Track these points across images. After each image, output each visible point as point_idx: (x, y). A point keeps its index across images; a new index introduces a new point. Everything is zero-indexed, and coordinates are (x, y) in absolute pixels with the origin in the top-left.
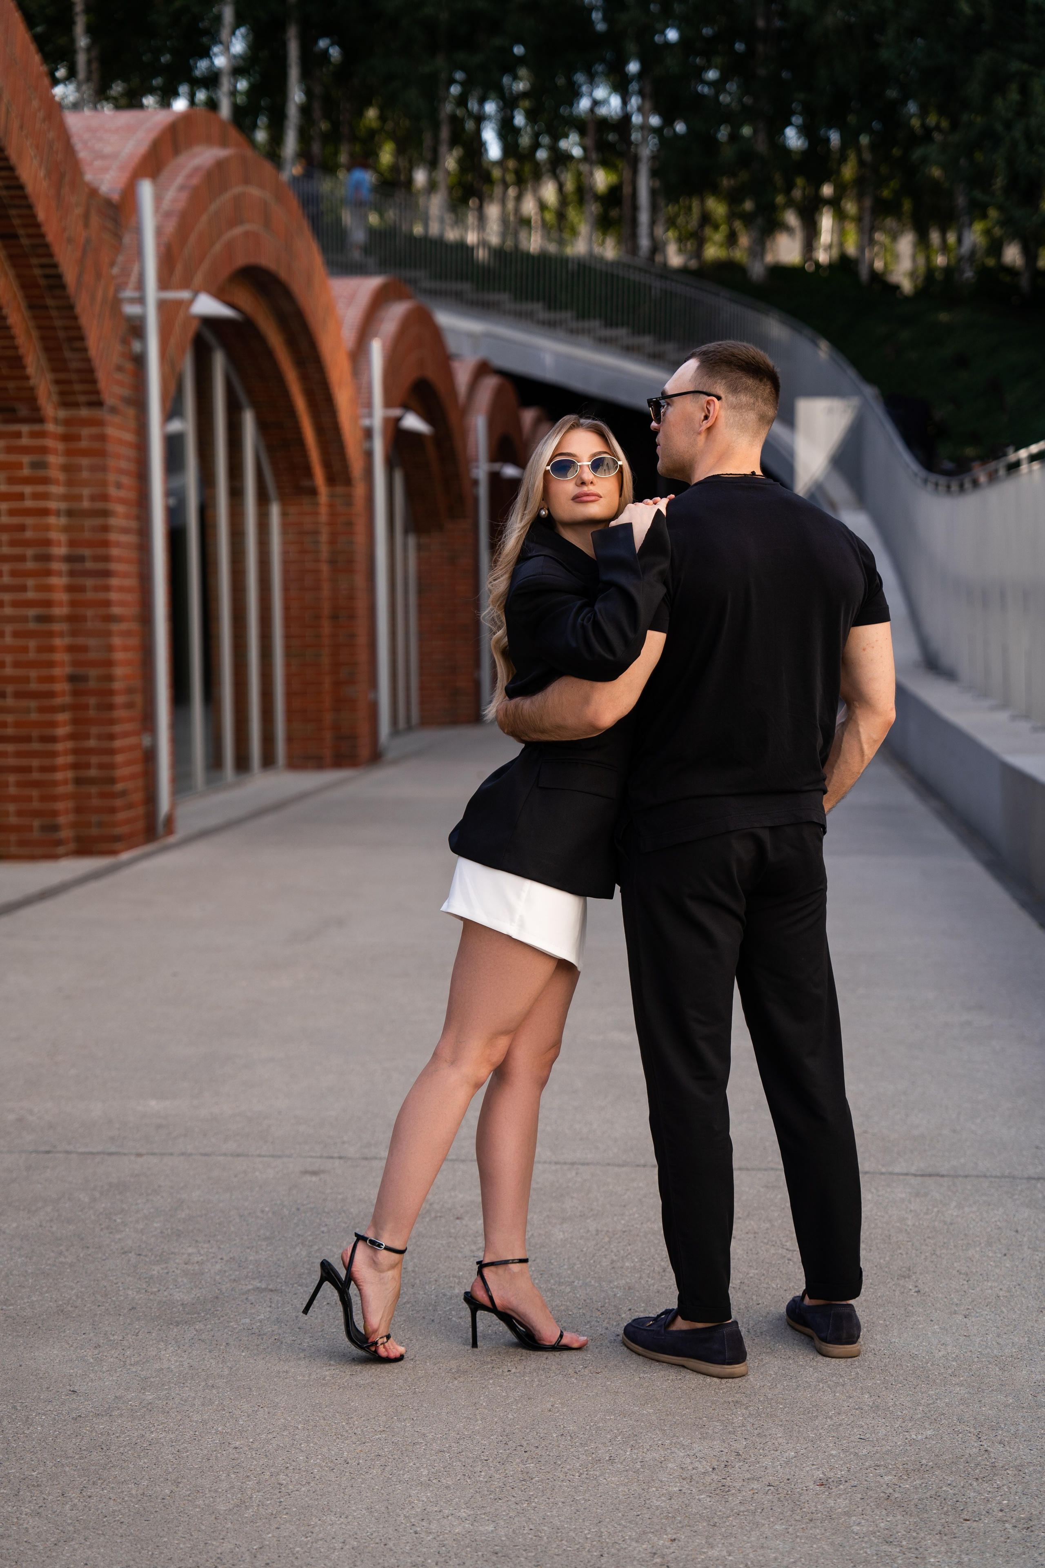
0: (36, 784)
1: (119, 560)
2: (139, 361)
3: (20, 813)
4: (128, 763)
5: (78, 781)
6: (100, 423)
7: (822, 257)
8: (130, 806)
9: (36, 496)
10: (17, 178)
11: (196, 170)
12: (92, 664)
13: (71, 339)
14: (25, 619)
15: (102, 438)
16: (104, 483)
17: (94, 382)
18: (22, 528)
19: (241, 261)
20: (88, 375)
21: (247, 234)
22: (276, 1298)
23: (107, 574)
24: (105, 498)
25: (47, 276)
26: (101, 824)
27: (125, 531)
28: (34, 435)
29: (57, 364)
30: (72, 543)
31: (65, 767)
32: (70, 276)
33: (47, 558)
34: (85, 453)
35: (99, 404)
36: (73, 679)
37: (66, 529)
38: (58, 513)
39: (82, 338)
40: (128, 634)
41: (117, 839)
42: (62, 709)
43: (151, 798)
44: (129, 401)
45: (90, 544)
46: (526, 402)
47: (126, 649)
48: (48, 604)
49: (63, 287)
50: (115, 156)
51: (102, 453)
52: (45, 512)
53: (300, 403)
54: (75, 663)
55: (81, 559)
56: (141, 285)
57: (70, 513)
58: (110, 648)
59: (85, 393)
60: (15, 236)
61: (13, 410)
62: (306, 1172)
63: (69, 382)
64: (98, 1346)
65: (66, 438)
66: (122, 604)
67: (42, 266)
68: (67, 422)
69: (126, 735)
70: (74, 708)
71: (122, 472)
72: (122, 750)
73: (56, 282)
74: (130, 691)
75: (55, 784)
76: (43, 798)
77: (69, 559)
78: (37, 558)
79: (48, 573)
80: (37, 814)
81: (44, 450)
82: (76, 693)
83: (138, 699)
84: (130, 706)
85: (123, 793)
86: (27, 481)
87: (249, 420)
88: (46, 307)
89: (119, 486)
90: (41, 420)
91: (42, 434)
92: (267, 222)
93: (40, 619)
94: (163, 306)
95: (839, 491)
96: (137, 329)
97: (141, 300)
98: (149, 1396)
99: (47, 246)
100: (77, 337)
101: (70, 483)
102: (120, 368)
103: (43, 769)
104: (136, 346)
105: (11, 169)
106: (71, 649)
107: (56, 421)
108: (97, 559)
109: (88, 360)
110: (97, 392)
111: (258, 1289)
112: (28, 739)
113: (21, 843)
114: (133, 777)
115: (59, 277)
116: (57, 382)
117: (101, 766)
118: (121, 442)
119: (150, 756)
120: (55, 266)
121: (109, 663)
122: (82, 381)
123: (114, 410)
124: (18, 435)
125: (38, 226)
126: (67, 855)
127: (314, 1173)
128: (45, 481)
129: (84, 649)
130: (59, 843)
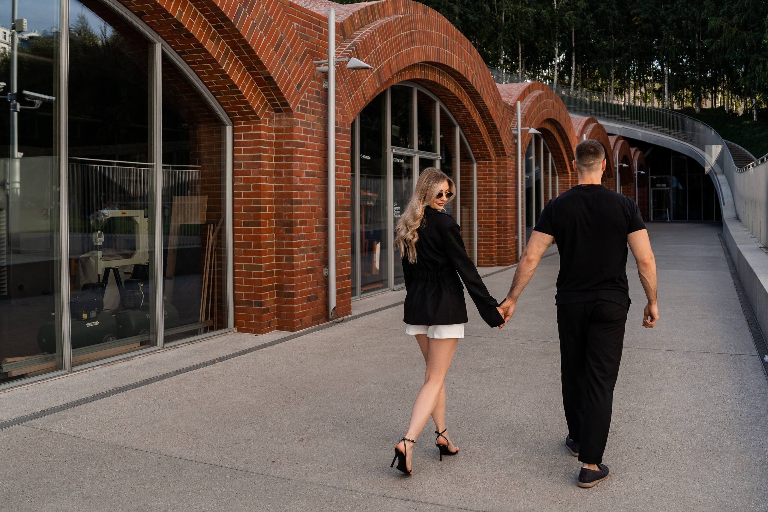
0: (488, 248)
1: (510, 193)
2: (516, 144)
3: (484, 255)
4: (511, 243)
5: (498, 248)
6: (505, 160)
7: (718, 105)
8: (511, 254)
9: (490, 178)
10: (485, 105)
11: (534, 96)
12: (502, 219)
13: (498, 140)
14: (486, 208)
15: (506, 164)
16: (506, 175)
17: (504, 150)
18: (486, 186)
19: (545, 118)
20: (503, 149)
21: (548, 111)
22: (504, 369)
23: (506, 197)
24: (506, 178)
25: (492, 126)
26: (504, 258)
27: (511, 186)
28: (489, 163)
29: (495, 146)
30: (498, 189)
31: (495, 244)
32: (498, 126)
33: (492, 193)
34: (502, 167)
35: (506, 155)
36: (498, 222)
37: (497, 186)
38: (495, 182)
39: (501, 140)
40: (512, 211)
41: (508, 262)
42: (495, 230)
43: (517, 252)
44: (513, 154)
45: (502, 189)
46: (632, 146)
47: (511, 215)
48: (492, 204)
49: (497, 128)
50: (514, 95)
51: (506, 167)
52: (492, 182)
53: (564, 151)
54: (498, 219)
55: (500, 193)
56: (517, 127)
57: (498, 182)
58: (507, 215)
59: (502, 153)
60: (485, 117)
61: (485, 158)
62: (522, 343)
63: (498, 150)
64: (461, 375)
65: (497, 164)
66: (510, 204)
67: (491, 124)
68: (498, 160)
69: (511, 236)
70: (498, 229)
71: (511, 171)
72: (509, 240)
73: (495, 127)
74: (512, 225)
75: (493, 248)
76: (490, 252)
77: (497, 193)
78: (489, 193)
79: (492, 197)
80: (488, 255)
81: (492, 167)
82: (498, 226)
83: (514, 227)
84: (512, 229)
85: (509, 251)
86: (487, 174)
87: (550, 155)
88: (493, 133)
89: (510, 175)
90: (491, 160)
91: (491, 163)
92: (553, 108)
93: (490, 208)
94: (522, 131)
95: (718, 169)
96: (516, 137)
97: (517, 130)
98: (469, 386)
99: (493, 119)
100: (500, 140)
101: (498, 175)
102: (511, 147)
103: (490, 245)
104: (516, 141)
105: (484, 103)
106: (497, 215)
107: (495, 160)
108: (504, 193)
109: (503, 145)
110: (505, 153)
111: (500, 367)
112: (486, 237)
113: (484, 263)
114: (512, 247)
115: (496, 126)
116: (495, 151)
117: (504, 244)
118: (511, 164)
119: (517, 242)
120: (495, 124)
121: (506, 219)
122: (501, 150)
123: (509, 157)
124: (486, 163)
125: (490, 115)
126: (495, 266)
127: (523, 344)
128: (492, 174)
129: (501, 215)
130: (493, 263)
